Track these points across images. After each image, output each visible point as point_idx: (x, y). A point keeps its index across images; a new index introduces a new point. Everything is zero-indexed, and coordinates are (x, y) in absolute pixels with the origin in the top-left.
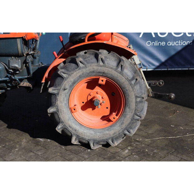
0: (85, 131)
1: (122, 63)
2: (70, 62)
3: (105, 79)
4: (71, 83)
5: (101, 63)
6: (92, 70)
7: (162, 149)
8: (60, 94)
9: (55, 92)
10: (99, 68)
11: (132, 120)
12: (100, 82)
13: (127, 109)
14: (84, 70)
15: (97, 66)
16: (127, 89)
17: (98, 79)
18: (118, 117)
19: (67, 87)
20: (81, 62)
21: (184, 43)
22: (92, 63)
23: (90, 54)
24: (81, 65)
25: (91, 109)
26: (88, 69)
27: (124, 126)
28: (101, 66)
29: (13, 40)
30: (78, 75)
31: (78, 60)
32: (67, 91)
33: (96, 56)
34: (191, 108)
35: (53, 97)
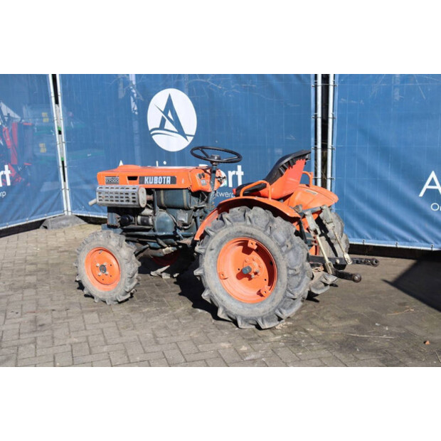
0: (233, 304)
5: (249, 223)
8: (206, 253)
9: (202, 251)
10: (247, 228)
11: (284, 297)
15: (244, 225)
16: (277, 256)
19: (214, 247)
22: (239, 221)
27: (275, 304)
28: (248, 226)
30: (225, 234)
32: (213, 251)
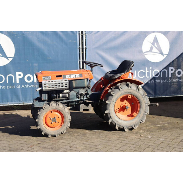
1: (138, 88)
2: (115, 88)
3: (131, 96)
4: (116, 98)
6: (126, 91)
7: (157, 129)
12: (129, 97)
13: (141, 110)
14: (122, 92)
17: (128, 96)
18: (136, 114)
20: (121, 88)
21: (146, 82)
23: (124, 84)
24: (121, 89)
25: (122, 112)
26: (124, 91)
29: (83, 80)
31: (120, 87)
33: (127, 85)
34: (160, 115)
35: (108, 105)
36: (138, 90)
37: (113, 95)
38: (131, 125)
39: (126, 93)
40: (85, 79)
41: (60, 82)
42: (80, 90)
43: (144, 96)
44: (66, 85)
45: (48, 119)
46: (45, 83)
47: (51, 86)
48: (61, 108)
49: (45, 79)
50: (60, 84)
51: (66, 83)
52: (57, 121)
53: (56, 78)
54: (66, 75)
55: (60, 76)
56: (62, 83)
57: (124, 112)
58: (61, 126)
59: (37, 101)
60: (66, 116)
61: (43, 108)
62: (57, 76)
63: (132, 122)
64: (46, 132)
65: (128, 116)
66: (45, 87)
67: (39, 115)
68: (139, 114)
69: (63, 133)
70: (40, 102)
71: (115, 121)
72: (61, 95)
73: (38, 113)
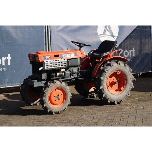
2: (107, 66)
6: (116, 68)
12: (118, 73)
14: (113, 68)
18: (124, 88)
24: (112, 66)
26: (115, 68)
33: (117, 62)
36: (125, 67)
37: (106, 71)
38: (120, 99)
39: (116, 70)
40: (78, 58)
41: (60, 61)
42: (73, 69)
43: (130, 71)
44: (65, 64)
45: (52, 97)
46: (47, 62)
47: (52, 65)
48: (64, 85)
49: (45, 59)
50: (60, 63)
51: (65, 62)
52: (60, 98)
53: (55, 57)
54: (63, 55)
55: (58, 56)
56: (62, 62)
57: (112, 87)
58: (63, 103)
59: (37, 80)
60: (68, 93)
61: (49, 86)
62: (55, 56)
63: (121, 95)
64: (51, 109)
65: (116, 90)
66: (47, 66)
67: (45, 93)
68: (126, 89)
69: (65, 109)
70: (39, 82)
71: (108, 96)
72: (58, 74)
73: (45, 92)
